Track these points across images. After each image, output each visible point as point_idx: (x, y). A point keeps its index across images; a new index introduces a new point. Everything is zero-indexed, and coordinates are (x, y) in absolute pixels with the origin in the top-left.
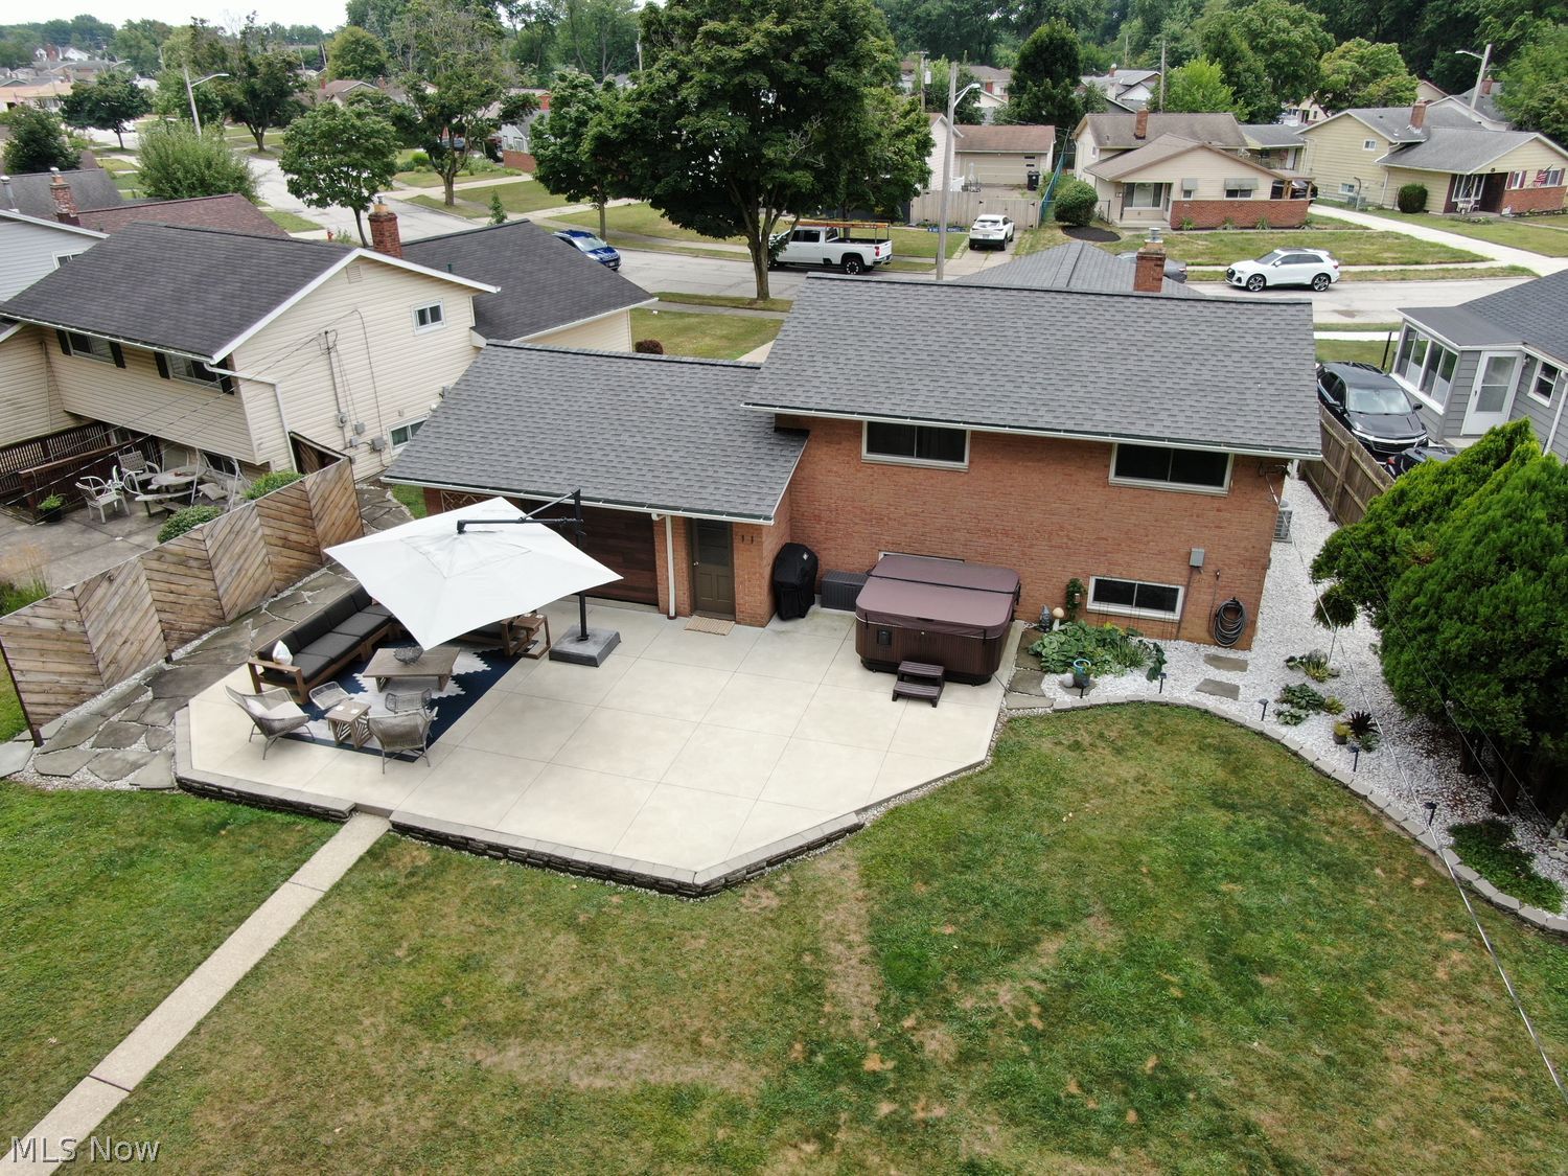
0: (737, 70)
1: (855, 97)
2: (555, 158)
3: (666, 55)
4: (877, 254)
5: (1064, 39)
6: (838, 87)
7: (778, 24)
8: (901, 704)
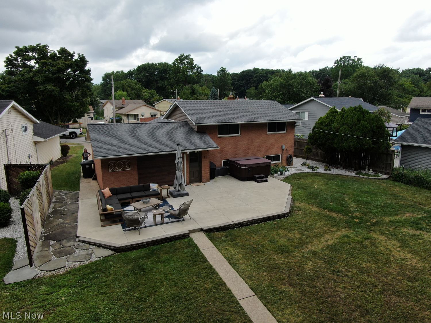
4: (81, 131)
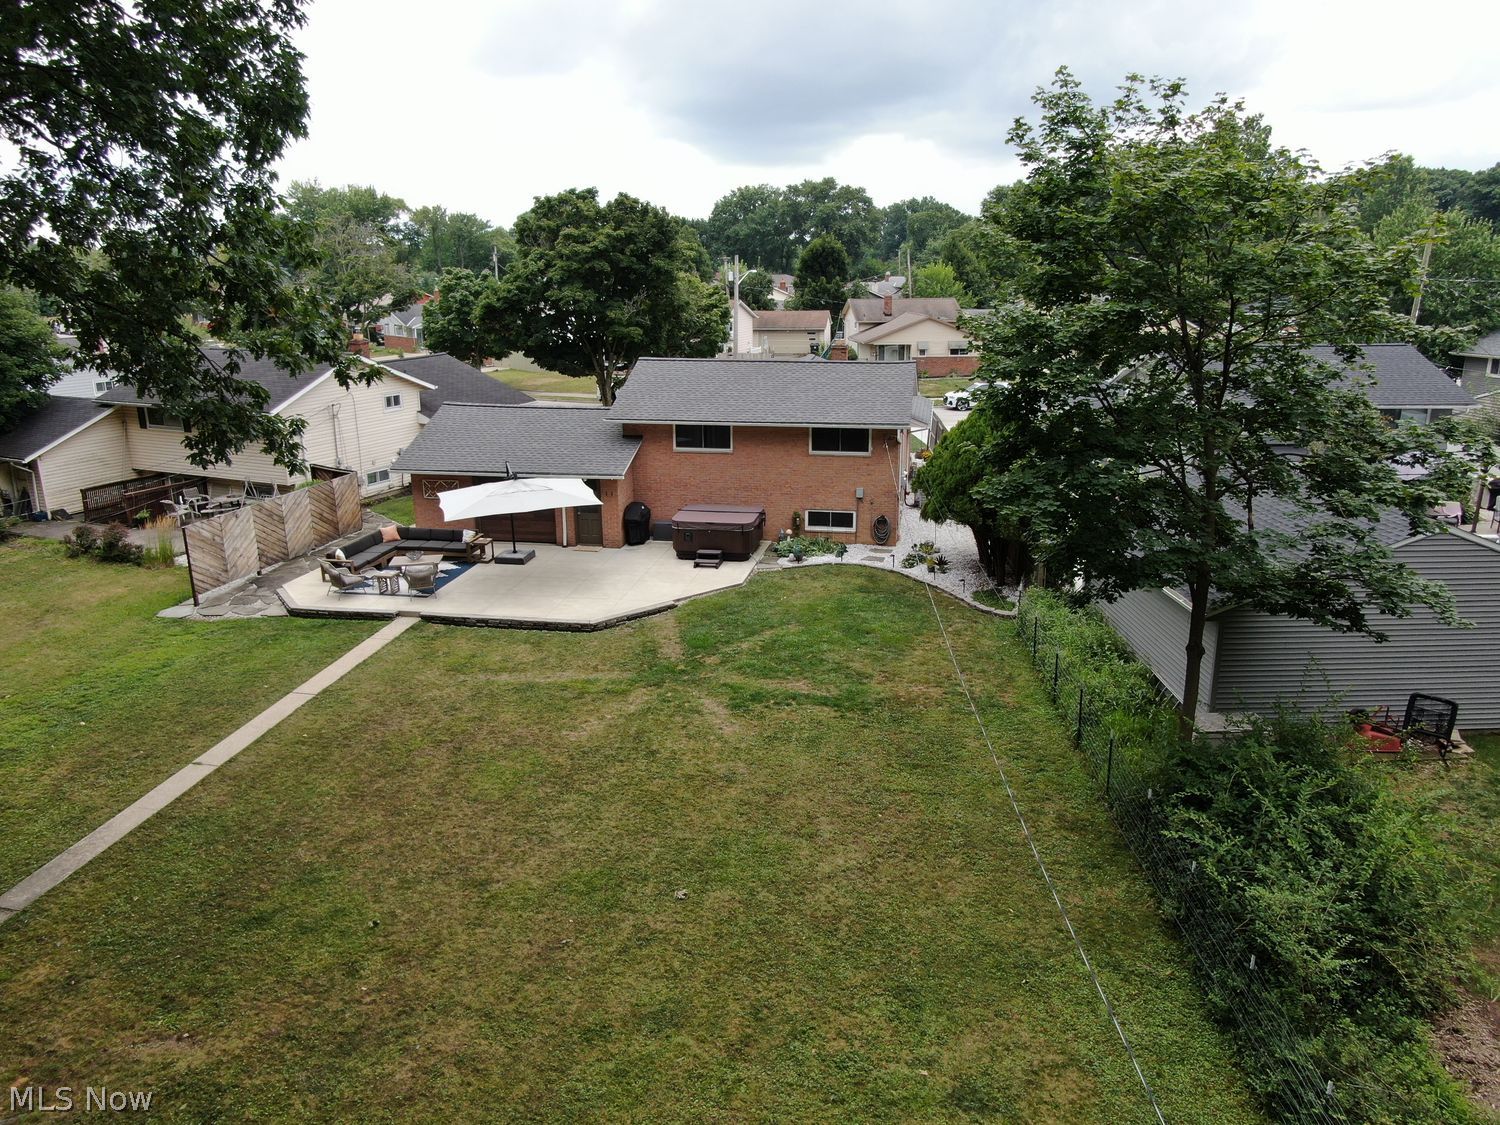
0: (587, 260)
1: (670, 278)
2: (444, 330)
3: (536, 251)
5: (833, 248)
6: (658, 271)
7: (615, 230)
8: (698, 569)
